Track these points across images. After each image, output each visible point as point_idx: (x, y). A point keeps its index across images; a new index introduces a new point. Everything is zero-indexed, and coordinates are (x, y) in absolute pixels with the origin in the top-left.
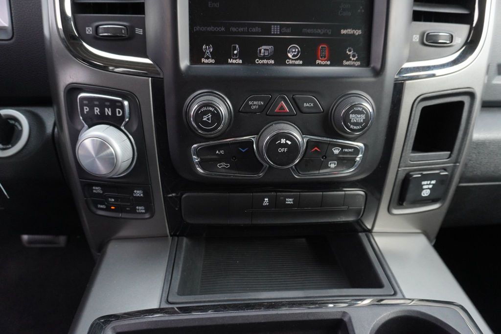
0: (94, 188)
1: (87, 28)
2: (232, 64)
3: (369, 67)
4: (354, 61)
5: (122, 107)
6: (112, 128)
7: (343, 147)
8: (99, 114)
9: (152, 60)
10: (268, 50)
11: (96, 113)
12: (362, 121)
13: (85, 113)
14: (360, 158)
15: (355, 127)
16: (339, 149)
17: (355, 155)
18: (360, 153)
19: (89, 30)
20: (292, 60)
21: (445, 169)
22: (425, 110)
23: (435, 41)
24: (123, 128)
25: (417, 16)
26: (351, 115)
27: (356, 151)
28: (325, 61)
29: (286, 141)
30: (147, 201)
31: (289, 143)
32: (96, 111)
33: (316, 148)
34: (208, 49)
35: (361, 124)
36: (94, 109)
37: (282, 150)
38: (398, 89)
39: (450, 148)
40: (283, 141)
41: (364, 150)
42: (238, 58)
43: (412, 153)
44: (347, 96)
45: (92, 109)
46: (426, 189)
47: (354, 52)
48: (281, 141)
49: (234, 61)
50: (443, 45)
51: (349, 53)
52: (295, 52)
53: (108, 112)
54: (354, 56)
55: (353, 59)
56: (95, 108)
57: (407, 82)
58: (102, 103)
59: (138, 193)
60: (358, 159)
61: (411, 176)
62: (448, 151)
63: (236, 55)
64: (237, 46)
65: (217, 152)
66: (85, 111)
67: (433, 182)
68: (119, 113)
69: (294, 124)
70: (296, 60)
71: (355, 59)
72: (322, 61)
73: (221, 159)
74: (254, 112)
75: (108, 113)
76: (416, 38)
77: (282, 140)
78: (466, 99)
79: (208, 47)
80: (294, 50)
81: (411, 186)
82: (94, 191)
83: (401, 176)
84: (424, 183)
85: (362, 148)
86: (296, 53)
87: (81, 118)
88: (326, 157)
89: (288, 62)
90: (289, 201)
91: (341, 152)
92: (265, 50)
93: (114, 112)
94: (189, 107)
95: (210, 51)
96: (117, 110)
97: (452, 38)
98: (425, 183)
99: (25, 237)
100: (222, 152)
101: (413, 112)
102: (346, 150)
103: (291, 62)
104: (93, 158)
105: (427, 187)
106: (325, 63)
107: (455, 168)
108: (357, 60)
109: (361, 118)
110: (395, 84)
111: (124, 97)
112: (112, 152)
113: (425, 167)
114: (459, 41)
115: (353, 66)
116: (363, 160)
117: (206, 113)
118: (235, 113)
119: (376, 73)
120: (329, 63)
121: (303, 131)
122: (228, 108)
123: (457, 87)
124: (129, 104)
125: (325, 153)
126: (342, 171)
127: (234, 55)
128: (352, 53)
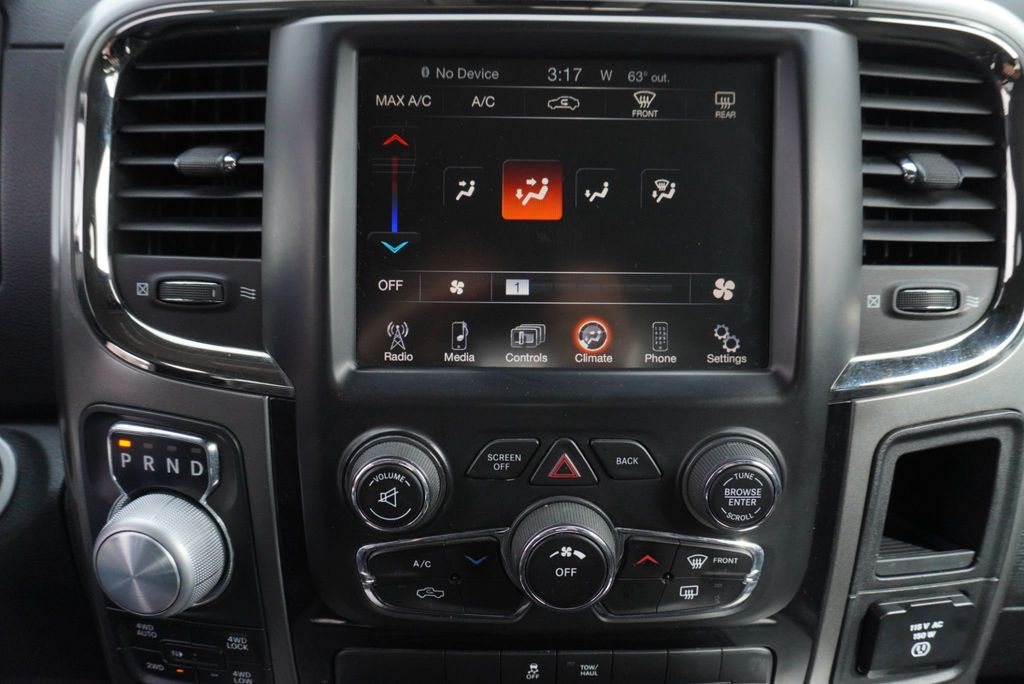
0: (139, 626)
1: (139, 284)
2: (453, 365)
3: (767, 371)
4: (731, 354)
5: (203, 456)
6: (179, 502)
7: (712, 553)
8: (153, 469)
9: (271, 355)
10: (534, 332)
11: (146, 468)
12: (754, 503)
13: (124, 466)
14: (754, 578)
15: (738, 518)
16: (703, 558)
17: (744, 572)
18: (755, 566)
19: (143, 289)
20: (590, 354)
21: (965, 591)
22: (904, 462)
23: (919, 308)
24: (203, 501)
25: (874, 254)
26: (727, 491)
27: (745, 563)
28: (664, 354)
29: (572, 552)
30: (257, 660)
31: (581, 555)
32: (146, 463)
33: (648, 557)
35: (752, 509)
36: (142, 459)
37: (563, 572)
38: (840, 416)
39: (974, 542)
40: (566, 552)
41: (762, 558)
42: (465, 351)
43: (885, 554)
44: (723, 439)
45: (137, 460)
46: (921, 640)
47: (731, 335)
48: (561, 552)
49: (458, 358)
50: (938, 316)
51: (720, 338)
52: (595, 336)
53: (173, 466)
54: (731, 344)
55: (729, 350)
56: (146, 457)
57: (858, 402)
58: (160, 447)
59: (237, 643)
60: (752, 576)
61: (882, 611)
62: (972, 550)
63: (462, 343)
64: (464, 325)
65: (416, 564)
66: (124, 461)
67: (938, 625)
68: (197, 469)
69: (595, 503)
70: (597, 354)
71: (734, 350)
72: (658, 354)
73: (425, 578)
74: (500, 477)
75: (172, 468)
76: (875, 302)
77: (563, 549)
78: (1004, 435)
79: (398, 327)
80: (593, 333)
81: (884, 637)
82: (139, 633)
83: (856, 613)
84: (913, 628)
85: (758, 554)
86: (597, 340)
87: (114, 478)
88: (672, 577)
89: (579, 358)
90: (589, 670)
91: (709, 565)
92: (526, 332)
93: (185, 467)
94: (356, 455)
95: (402, 336)
96: (193, 462)
97: (957, 298)
98: (918, 627)
100: (426, 564)
101: (878, 470)
102: (720, 560)
103: (586, 359)
104: (127, 580)
105: (922, 636)
106: (664, 359)
107: (988, 587)
108: (738, 353)
109: (751, 496)
110: (831, 408)
111: (209, 437)
112: (170, 566)
113: (915, 588)
114: (975, 303)
115: (731, 366)
116: (762, 580)
117: (386, 485)
118: (456, 478)
119: (783, 385)
120: (673, 359)
121: (616, 517)
122: (441, 469)
123: (979, 409)
124: (219, 449)
125: (669, 567)
126: (713, 608)
127: (457, 343)
128: (726, 337)
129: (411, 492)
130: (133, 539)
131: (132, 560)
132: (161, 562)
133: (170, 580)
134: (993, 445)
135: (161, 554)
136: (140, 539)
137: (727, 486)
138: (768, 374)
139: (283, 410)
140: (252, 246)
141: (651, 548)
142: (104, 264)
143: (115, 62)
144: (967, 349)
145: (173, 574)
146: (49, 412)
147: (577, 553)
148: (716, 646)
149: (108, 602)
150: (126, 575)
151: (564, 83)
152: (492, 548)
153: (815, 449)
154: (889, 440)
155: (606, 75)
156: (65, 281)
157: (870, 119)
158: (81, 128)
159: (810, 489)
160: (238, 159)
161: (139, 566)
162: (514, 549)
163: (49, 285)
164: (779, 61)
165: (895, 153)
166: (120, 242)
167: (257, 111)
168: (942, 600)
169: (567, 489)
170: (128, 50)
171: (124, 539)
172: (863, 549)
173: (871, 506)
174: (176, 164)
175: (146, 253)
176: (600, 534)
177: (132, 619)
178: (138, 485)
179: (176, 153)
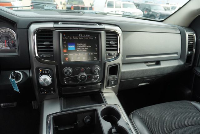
5: (49, 71)
6: (47, 76)
7: (95, 76)
8: (44, 73)
9: (55, 61)
10: (79, 58)
15: (97, 73)
19: (41, 56)
21: (116, 78)
22: (110, 67)
23: (111, 55)
24: (49, 75)
25: (107, 50)
27: (98, 77)
34: (67, 59)
37: (83, 78)
38: (105, 64)
39: (116, 74)
43: (109, 76)
44: (95, 66)
46: (113, 83)
47: (96, 58)
48: (82, 76)
50: (113, 55)
53: (46, 72)
58: (44, 71)
59: (52, 89)
60: (98, 78)
61: (109, 80)
66: (41, 72)
67: (114, 81)
69: (85, 72)
70: (84, 60)
73: (70, 80)
74: (77, 71)
76: (107, 54)
81: (110, 82)
82: (41, 89)
83: (107, 81)
86: (84, 58)
87: (40, 74)
90: (85, 88)
93: (47, 72)
99: (2, 104)
101: (108, 68)
104: (44, 83)
107: (118, 78)
109: (97, 71)
111: (50, 69)
113: (112, 78)
114: (116, 54)
115: (96, 60)
117: (67, 72)
118: (73, 71)
119: (100, 62)
120: (91, 60)
121: (87, 74)
123: (116, 63)
125: (91, 78)
126: (95, 81)
127: (72, 59)
129: (70, 72)
134: (117, 66)
135: (47, 80)
139: (57, 66)
140: (52, 51)
141: (90, 76)
144: (115, 58)
152: (76, 77)
153: (103, 67)
155: (84, 35)
157: (107, 38)
160: (50, 43)
162: (78, 77)
164: (99, 34)
165: (109, 41)
167: (52, 38)
168: (114, 79)
169: (83, 71)
171: (42, 80)
172: (107, 75)
173: (108, 72)
174: (44, 43)
178: (42, 74)
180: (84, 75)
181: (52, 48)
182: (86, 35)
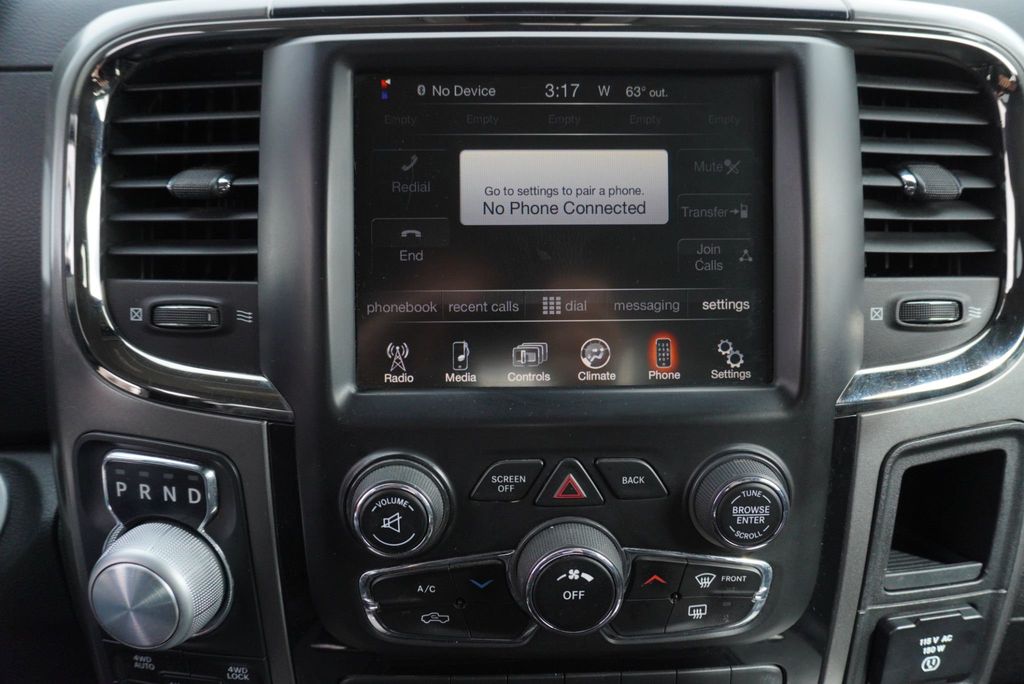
0: (136, 658)
1: (132, 310)
2: (454, 385)
3: (771, 386)
4: (735, 369)
5: (200, 484)
6: (176, 531)
7: (720, 572)
8: (149, 498)
9: (269, 378)
10: (536, 351)
11: (142, 497)
12: (762, 520)
13: (119, 495)
14: (763, 596)
15: (746, 536)
16: (711, 577)
17: (750, 589)
18: (763, 584)
19: (136, 314)
20: (593, 371)
21: (974, 604)
22: (911, 475)
23: (922, 320)
24: (201, 529)
25: (876, 266)
26: (735, 509)
27: (754, 580)
28: (668, 371)
31: (589, 578)
32: (142, 492)
33: (655, 577)
34: (398, 353)
35: (760, 527)
36: (139, 487)
37: (571, 595)
38: (846, 430)
39: (981, 554)
40: (574, 574)
41: (771, 576)
42: (467, 371)
43: (893, 568)
44: (729, 457)
45: (133, 489)
46: (931, 655)
47: (734, 350)
48: (568, 574)
49: (459, 378)
50: (941, 327)
51: (724, 353)
52: (598, 353)
53: (170, 494)
54: (735, 359)
55: (733, 366)
56: (142, 486)
57: (864, 415)
58: (157, 475)
59: (238, 673)
60: (760, 595)
61: (892, 626)
62: (978, 561)
63: (463, 363)
64: (465, 345)
65: (420, 589)
66: (119, 490)
67: (947, 638)
68: (195, 497)
69: (601, 523)
70: (600, 371)
71: (738, 365)
72: (661, 371)
73: (429, 604)
74: (505, 498)
75: (168, 496)
76: (878, 314)
77: (571, 572)
78: (1010, 447)
79: (398, 348)
80: (595, 350)
81: (894, 654)
82: (136, 665)
83: (866, 628)
84: (923, 642)
85: (766, 571)
86: (600, 357)
87: (110, 508)
88: (680, 596)
89: (582, 376)
91: (717, 584)
92: (528, 351)
93: (182, 495)
94: (358, 480)
95: (403, 357)
96: (190, 490)
97: (960, 309)
98: (928, 641)
100: (431, 588)
101: (885, 484)
102: (728, 578)
103: (589, 376)
104: (125, 612)
105: (932, 650)
106: (668, 376)
107: (996, 599)
108: (743, 368)
109: (760, 514)
110: (837, 422)
111: (207, 464)
112: (168, 597)
113: (924, 602)
114: (977, 315)
115: (735, 382)
116: (771, 597)
117: (389, 511)
118: (460, 501)
119: (789, 400)
120: (677, 376)
121: (622, 537)
122: (444, 491)
123: (984, 420)
124: (217, 475)
126: (722, 626)
127: (458, 363)
128: (729, 352)
129: (415, 517)
130: (129, 570)
131: (130, 592)
132: (158, 593)
133: (168, 611)
134: (1000, 455)
135: (158, 585)
136: (136, 570)
137: (734, 505)
138: (773, 389)
139: (282, 435)
140: (248, 268)
141: (659, 567)
142: (96, 290)
143: (105, 84)
144: (970, 360)
145: (172, 606)
146: (41, 439)
147: (585, 576)
148: (725, 666)
149: (103, 634)
150: (122, 608)
151: (562, 99)
152: (497, 572)
153: (822, 463)
154: (895, 454)
155: (604, 90)
156: (56, 306)
157: (869, 131)
158: (72, 150)
159: (818, 505)
160: (232, 180)
161: (136, 599)
162: (520, 573)
163: (41, 310)
164: (777, 75)
165: (894, 165)
166: (112, 267)
167: (251, 131)
168: (951, 614)
169: (573, 509)
170: (118, 72)
171: (120, 571)
172: (871, 564)
173: (878, 521)
174: (169, 186)
175: (138, 277)
176: (606, 554)
177: (128, 652)
178: (134, 514)
179: (168, 176)
180: (584, 563)
181: (249, 233)
182: (629, 91)
